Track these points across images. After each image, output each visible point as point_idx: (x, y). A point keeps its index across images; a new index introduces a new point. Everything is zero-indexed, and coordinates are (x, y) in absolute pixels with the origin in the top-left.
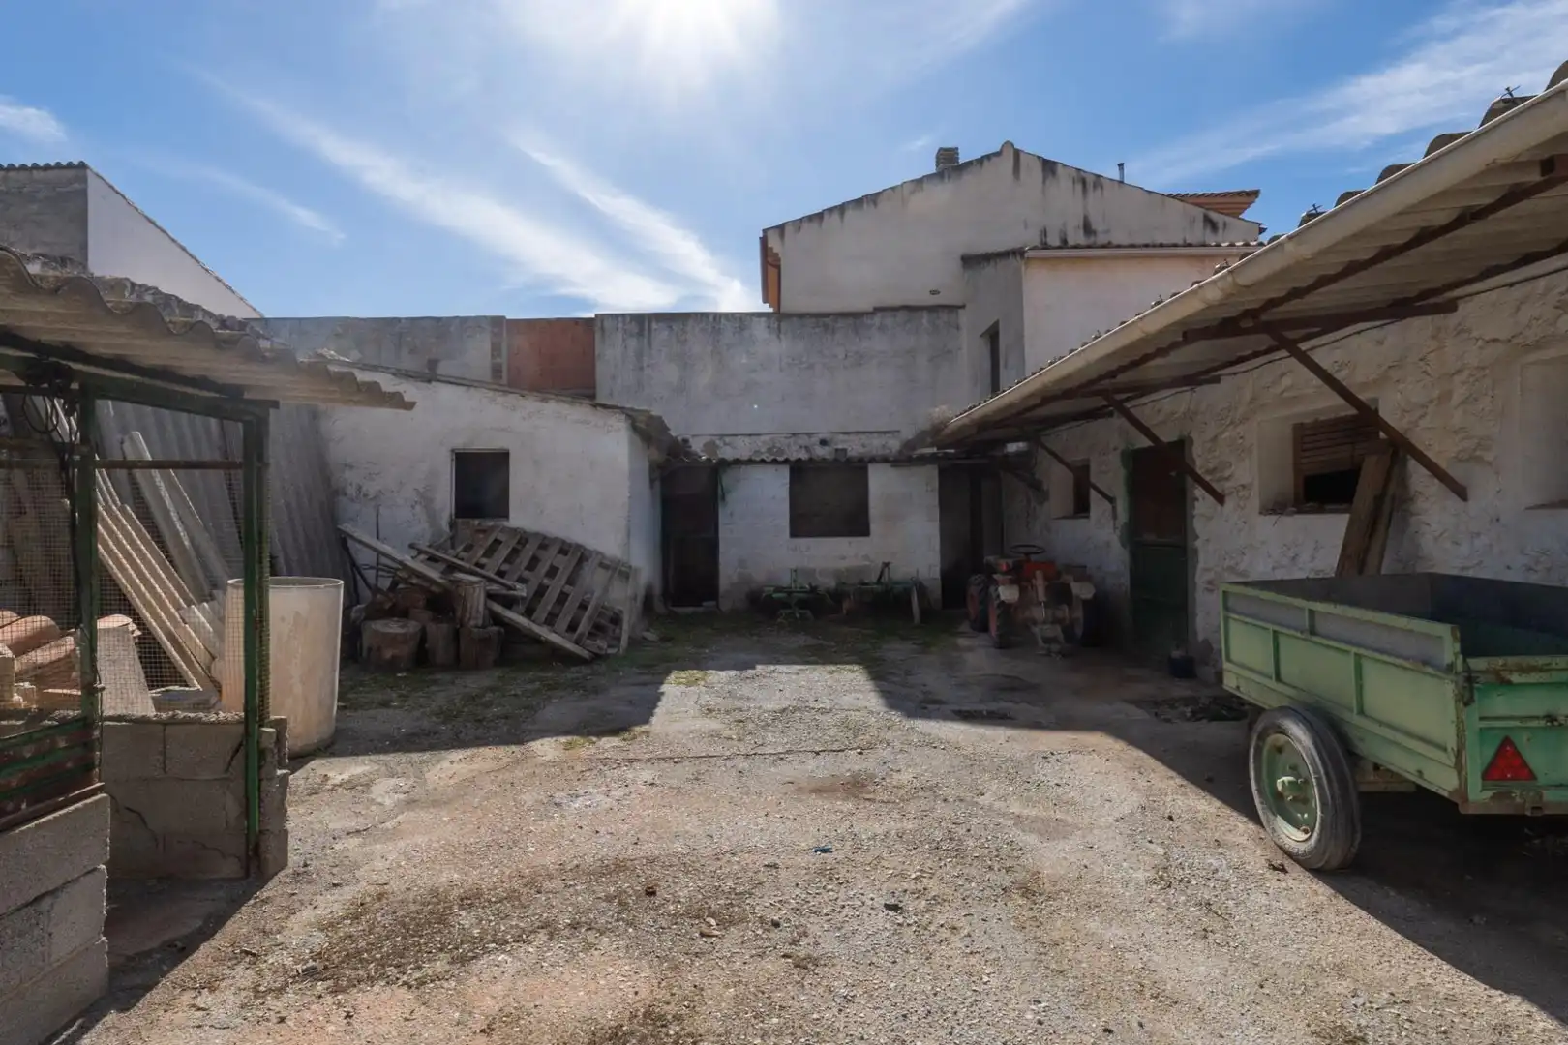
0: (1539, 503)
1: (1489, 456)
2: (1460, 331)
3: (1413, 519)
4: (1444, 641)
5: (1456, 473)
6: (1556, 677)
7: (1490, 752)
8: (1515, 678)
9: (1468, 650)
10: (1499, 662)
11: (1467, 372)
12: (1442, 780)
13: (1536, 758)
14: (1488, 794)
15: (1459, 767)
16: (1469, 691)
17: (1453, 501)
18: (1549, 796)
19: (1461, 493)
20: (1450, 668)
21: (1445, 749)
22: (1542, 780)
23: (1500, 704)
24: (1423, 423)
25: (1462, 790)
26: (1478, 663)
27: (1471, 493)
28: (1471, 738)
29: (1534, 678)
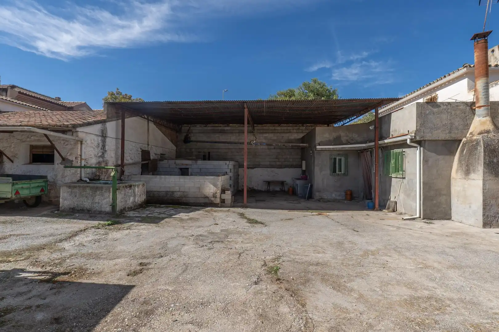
0: (24, 163)
1: (17, 157)
2: (13, 136)
3: (4, 166)
4: (10, 179)
5: (12, 159)
6: (23, 183)
7: (15, 191)
8: (18, 183)
9: (13, 180)
10: (16, 181)
11: (14, 143)
12: (9, 196)
13: (20, 192)
14: (15, 196)
15: (12, 194)
16: (13, 185)
17: (11, 163)
18: (21, 196)
19: (12, 162)
20: (11, 182)
21: (10, 192)
22: (21, 194)
23: (17, 186)
24: (7, 150)
25: (12, 197)
26: (14, 182)
27: (14, 162)
28: (13, 190)
29: (20, 183)
